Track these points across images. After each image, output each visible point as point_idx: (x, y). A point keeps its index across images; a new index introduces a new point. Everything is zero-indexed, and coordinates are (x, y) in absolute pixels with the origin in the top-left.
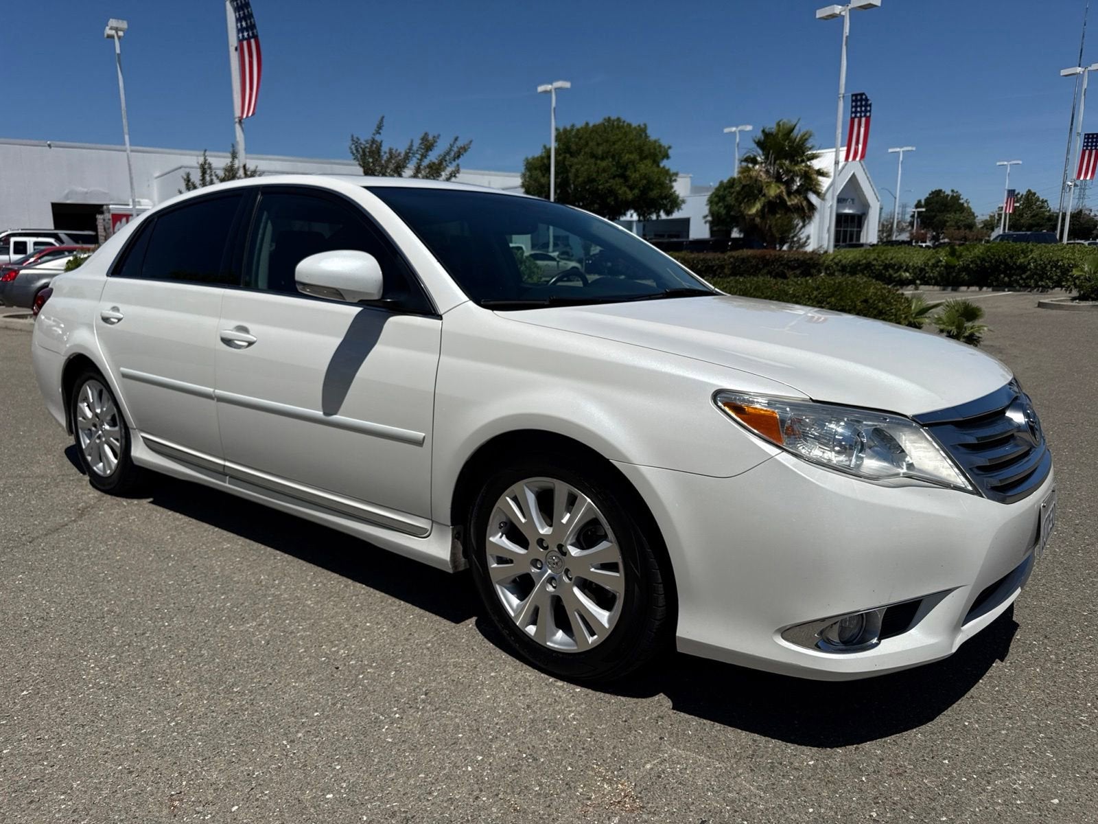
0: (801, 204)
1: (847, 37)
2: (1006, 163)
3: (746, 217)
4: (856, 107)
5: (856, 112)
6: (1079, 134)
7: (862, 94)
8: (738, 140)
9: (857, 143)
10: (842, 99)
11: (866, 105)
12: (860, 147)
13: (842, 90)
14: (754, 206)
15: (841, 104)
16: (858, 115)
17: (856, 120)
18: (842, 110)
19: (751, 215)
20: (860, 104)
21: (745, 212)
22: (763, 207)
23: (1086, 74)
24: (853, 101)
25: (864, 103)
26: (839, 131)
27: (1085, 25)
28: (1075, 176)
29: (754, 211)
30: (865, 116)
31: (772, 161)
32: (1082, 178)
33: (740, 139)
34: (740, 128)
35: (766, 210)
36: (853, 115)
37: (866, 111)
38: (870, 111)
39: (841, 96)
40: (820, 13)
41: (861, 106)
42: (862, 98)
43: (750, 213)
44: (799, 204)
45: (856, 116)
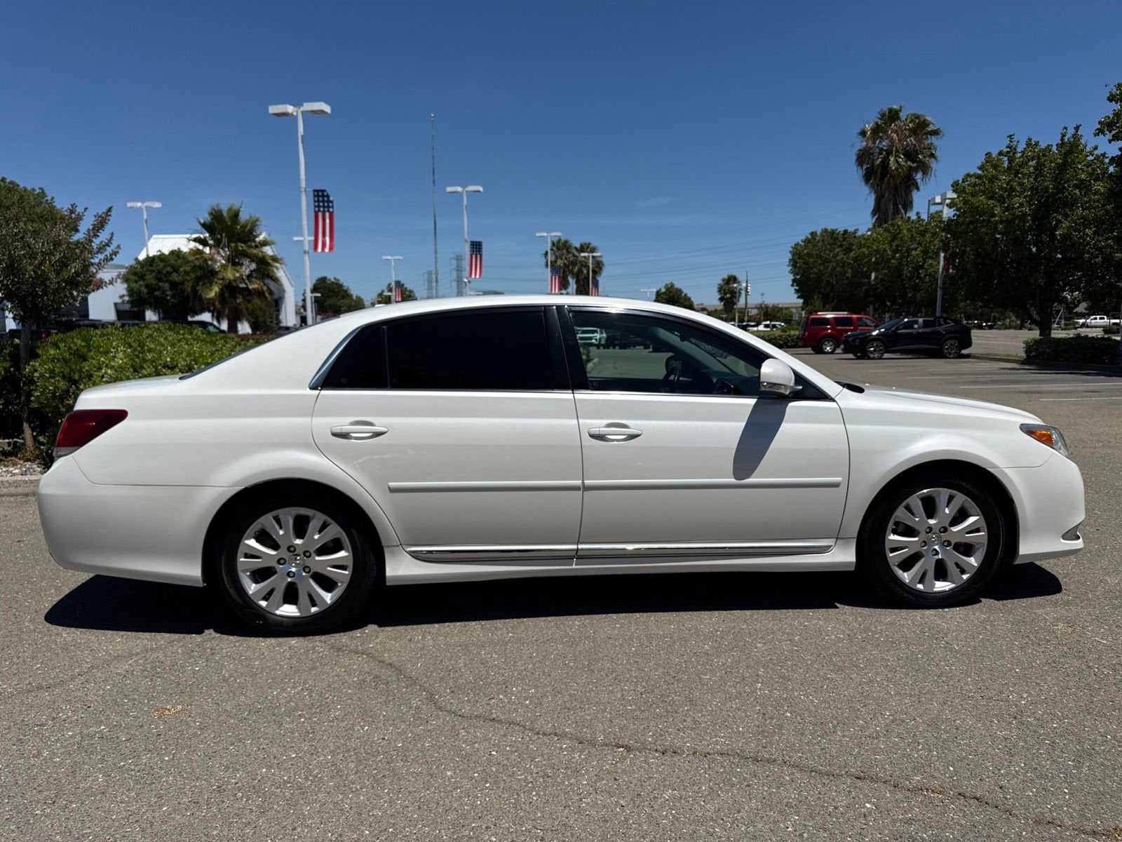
0: (262, 289)
1: (302, 136)
2: (390, 258)
3: (205, 301)
4: (318, 201)
5: (319, 206)
6: (466, 241)
7: (323, 191)
8: (145, 217)
9: (324, 235)
10: (304, 193)
11: (329, 201)
12: (328, 239)
13: (303, 184)
14: (211, 290)
15: (304, 197)
16: (322, 209)
17: (320, 215)
18: (305, 204)
19: (210, 299)
20: (322, 200)
21: (204, 296)
22: (221, 290)
23: (464, 192)
24: (315, 196)
25: (326, 199)
26: (305, 223)
27: (433, 149)
28: (467, 275)
29: (212, 294)
30: (328, 211)
31: (227, 244)
32: (473, 276)
33: (147, 216)
34: (147, 204)
35: (226, 295)
36: (317, 209)
37: (328, 207)
38: (332, 207)
39: (303, 190)
40: (273, 109)
41: (323, 201)
42: (323, 194)
43: (208, 296)
44: (260, 289)
45: (319, 210)
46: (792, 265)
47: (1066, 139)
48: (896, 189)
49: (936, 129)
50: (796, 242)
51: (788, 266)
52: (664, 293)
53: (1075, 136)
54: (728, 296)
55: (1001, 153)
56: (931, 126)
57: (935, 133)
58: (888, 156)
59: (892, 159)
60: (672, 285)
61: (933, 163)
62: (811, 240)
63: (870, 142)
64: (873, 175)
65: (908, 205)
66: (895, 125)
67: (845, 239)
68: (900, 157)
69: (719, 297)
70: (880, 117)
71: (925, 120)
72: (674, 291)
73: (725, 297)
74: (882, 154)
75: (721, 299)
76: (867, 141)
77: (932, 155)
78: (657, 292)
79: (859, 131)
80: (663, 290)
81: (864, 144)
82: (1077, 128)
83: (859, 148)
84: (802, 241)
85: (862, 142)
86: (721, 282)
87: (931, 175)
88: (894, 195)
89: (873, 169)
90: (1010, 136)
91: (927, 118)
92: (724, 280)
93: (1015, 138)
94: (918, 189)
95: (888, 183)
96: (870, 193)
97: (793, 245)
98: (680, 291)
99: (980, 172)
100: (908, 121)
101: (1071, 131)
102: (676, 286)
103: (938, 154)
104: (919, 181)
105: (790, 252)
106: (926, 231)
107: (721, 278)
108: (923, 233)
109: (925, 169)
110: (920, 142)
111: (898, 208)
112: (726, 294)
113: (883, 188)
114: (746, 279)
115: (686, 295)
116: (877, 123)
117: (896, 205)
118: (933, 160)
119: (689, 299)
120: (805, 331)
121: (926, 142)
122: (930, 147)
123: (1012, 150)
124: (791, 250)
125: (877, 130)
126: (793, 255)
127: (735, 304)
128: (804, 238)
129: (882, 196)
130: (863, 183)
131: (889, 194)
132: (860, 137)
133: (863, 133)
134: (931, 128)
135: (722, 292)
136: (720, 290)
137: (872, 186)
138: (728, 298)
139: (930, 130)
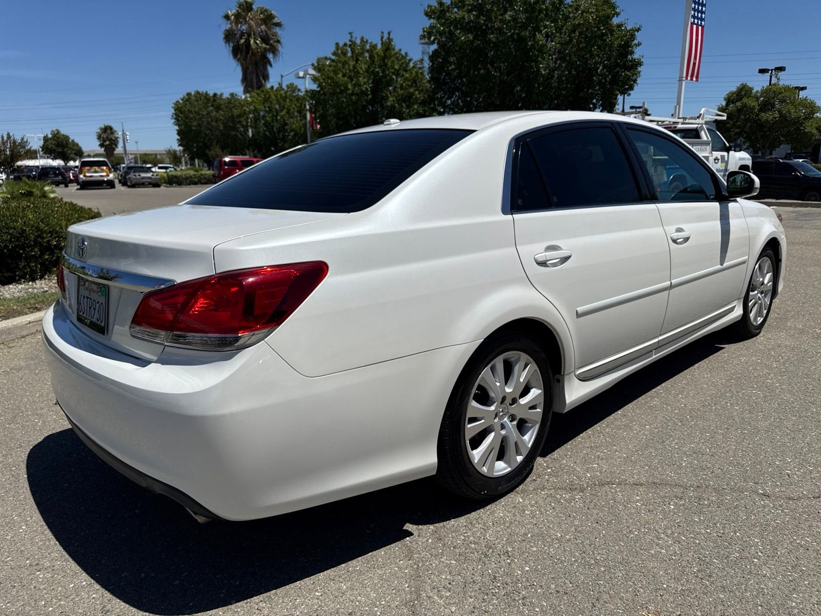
46: (175, 119)
47: (384, 40)
48: (256, 64)
49: (279, 22)
50: (177, 100)
51: (172, 119)
52: (51, 139)
53: (389, 38)
54: (107, 143)
55: (345, 45)
56: (276, 19)
57: (278, 25)
58: (249, 37)
59: (252, 41)
60: (58, 132)
61: (280, 48)
62: (188, 98)
63: (234, 24)
64: (239, 52)
65: (266, 77)
66: (251, 14)
67: (214, 101)
68: (257, 40)
69: (99, 143)
70: (238, 6)
71: (271, 14)
72: (62, 137)
73: (105, 144)
74: (244, 36)
75: (101, 145)
76: (231, 24)
77: (278, 41)
78: (44, 137)
79: (223, 15)
80: (50, 136)
81: (229, 26)
82: (389, 33)
83: (225, 29)
84: (182, 100)
85: (227, 24)
86: (99, 131)
87: (279, 56)
88: (256, 69)
89: (239, 47)
90: (350, 33)
91: (273, 12)
92: (101, 129)
93: (354, 35)
94: (271, 65)
95: (251, 59)
96: (238, 65)
97: (175, 102)
98: (67, 138)
99: (333, 57)
100: (259, 12)
101: (386, 36)
102: (62, 133)
103: (282, 41)
104: (271, 60)
105: (173, 107)
106: (286, 97)
107: (99, 127)
108: (285, 99)
109: (274, 50)
110: (269, 29)
111: (259, 78)
112: (104, 141)
113: (247, 62)
114: (122, 129)
115: (73, 141)
116: (238, 11)
117: (258, 77)
118: (279, 45)
119: (77, 145)
120: (220, 171)
121: (274, 31)
122: (275, 35)
123: (353, 45)
124: (173, 106)
125: (238, 16)
126: (175, 110)
127: (114, 150)
128: (182, 97)
129: (247, 68)
130: (231, 56)
131: (252, 68)
132: (224, 20)
133: (227, 17)
134: (276, 20)
135: (102, 139)
136: (99, 137)
137: (238, 60)
138: (107, 145)
139: (275, 22)
